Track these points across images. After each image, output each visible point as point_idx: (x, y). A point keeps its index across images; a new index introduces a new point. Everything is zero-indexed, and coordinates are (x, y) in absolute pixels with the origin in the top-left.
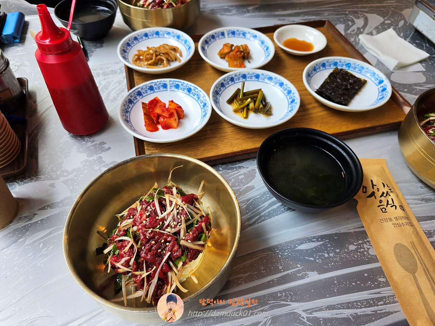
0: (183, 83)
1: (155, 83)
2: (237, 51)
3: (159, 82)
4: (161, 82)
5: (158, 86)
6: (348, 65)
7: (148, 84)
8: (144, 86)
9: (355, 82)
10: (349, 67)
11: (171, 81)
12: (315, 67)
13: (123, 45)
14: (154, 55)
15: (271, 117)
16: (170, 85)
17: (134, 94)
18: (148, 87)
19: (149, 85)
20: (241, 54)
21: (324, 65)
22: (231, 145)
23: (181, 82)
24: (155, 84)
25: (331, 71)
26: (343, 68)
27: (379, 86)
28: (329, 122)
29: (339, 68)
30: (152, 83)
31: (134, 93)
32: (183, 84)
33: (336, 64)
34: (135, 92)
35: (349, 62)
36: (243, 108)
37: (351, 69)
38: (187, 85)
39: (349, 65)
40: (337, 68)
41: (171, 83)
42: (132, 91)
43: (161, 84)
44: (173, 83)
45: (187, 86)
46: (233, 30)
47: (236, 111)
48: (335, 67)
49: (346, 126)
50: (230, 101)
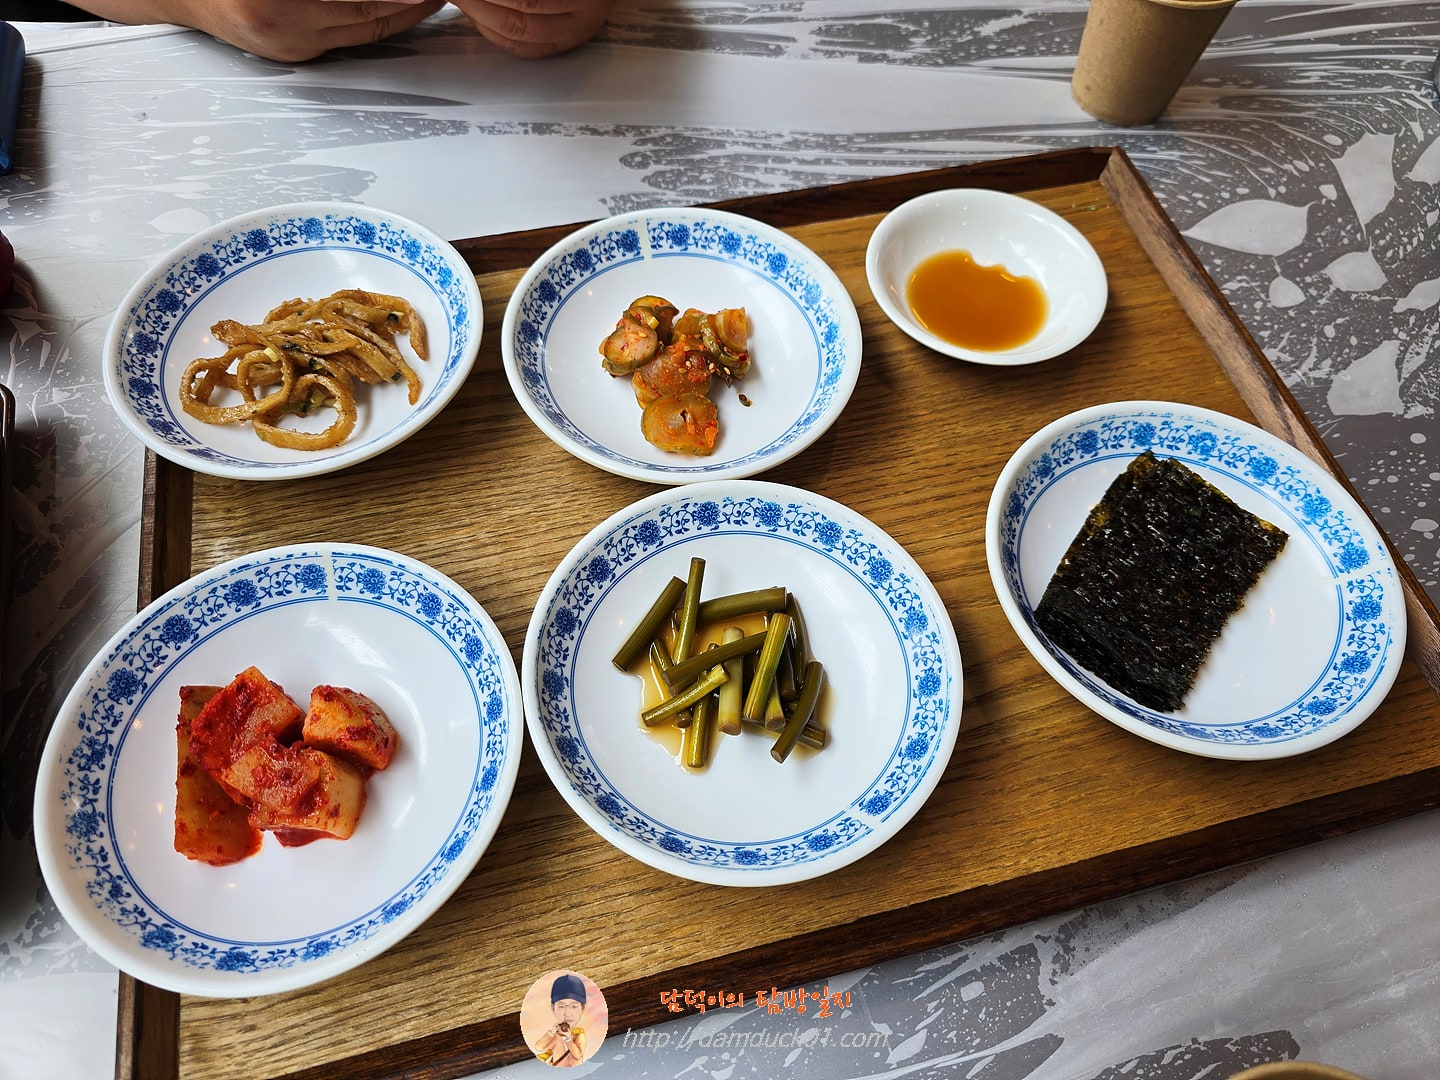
0: (401, 566)
1: (262, 568)
2: (687, 356)
3: (279, 560)
4: (292, 562)
5: (274, 577)
6: (1204, 443)
7: (224, 577)
8: (198, 588)
9: (1231, 539)
10: (1206, 451)
11: (340, 555)
12: (1045, 458)
13: (133, 310)
14: (286, 371)
15: (822, 758)
16: (339, 572)
17: (147, 636)
18: (221, 592)
19: (231, 580)
20: (704, 366)
21: (1088, 442)
22: (615, 935)
23: (389, 562)
24: (262, 573)
25: (1121, 467)
26: (1174, 453)
27: (1344, 578)
28: (1098, 777)
29: (1161, 452)
30: (247, 567)
31: (142, 634)
32: (399, 571)
33: (1144, 434)
34: (148, 630)
35: (1206, 429)
36: (690, 709)
37: (1213, 462)
38: (417, 579)
39: (1209, 443)
40: (1150, 455)
41: (342, 562)
42: (134, 629)
43: (293, 570)
44: (353, 564)
45: (417, 583)
46: (677, 223)
47: (654, 721)
48: (1141, 449)
49: (1178, 801)
50: (630, 660)
